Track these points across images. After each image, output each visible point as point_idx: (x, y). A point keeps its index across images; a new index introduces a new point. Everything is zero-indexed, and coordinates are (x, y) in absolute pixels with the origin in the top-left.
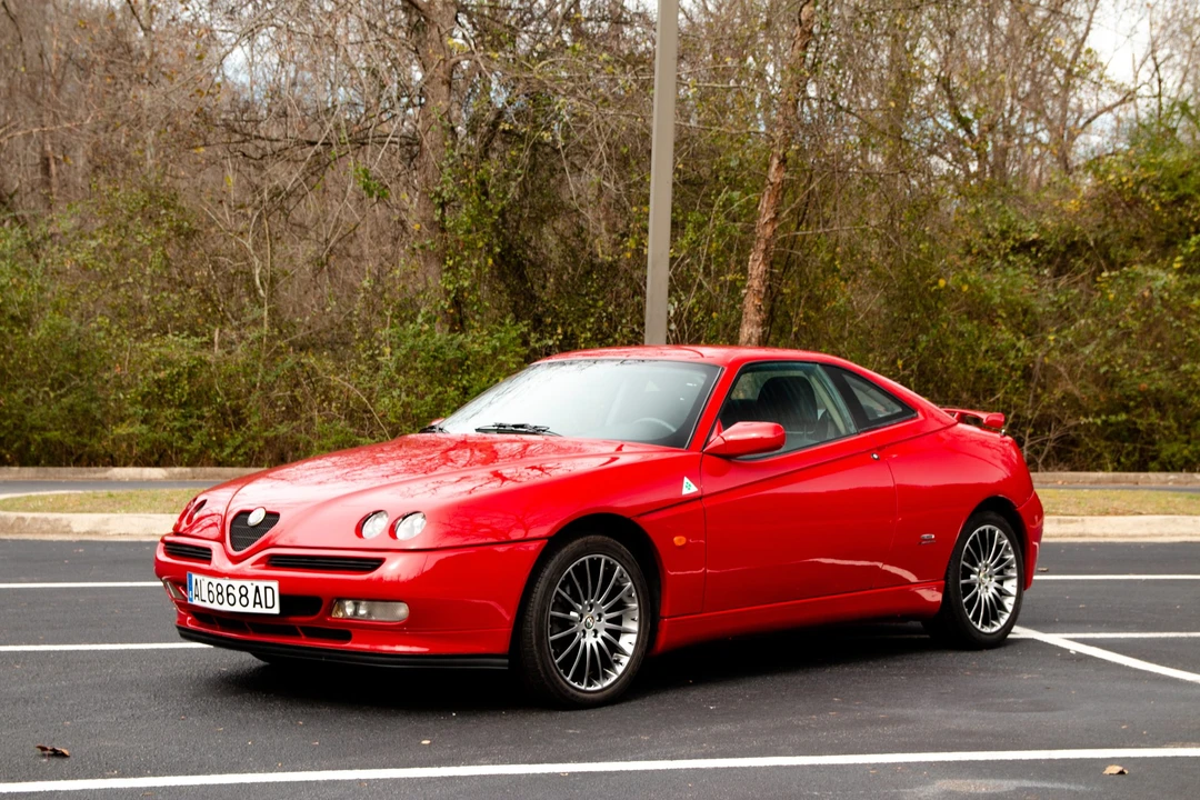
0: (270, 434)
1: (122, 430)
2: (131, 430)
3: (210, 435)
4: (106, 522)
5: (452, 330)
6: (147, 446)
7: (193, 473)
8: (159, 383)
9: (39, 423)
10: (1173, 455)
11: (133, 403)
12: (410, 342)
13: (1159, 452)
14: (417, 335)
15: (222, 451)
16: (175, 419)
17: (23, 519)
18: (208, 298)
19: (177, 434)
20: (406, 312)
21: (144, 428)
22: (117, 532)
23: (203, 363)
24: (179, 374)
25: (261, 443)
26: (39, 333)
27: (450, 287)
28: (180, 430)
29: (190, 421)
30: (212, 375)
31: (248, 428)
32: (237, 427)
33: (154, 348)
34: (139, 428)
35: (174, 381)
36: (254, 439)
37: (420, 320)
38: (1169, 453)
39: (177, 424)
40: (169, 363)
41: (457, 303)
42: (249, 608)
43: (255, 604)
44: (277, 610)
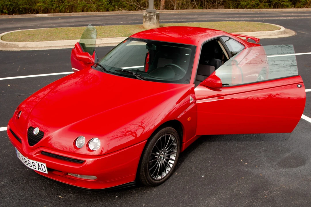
0: (69, 4)
1: (38, 4)
2: (40, 5)
3: (57, 5)
4: (27, 44)
6: (44, 8)
7: (53, 14)
10: (243, 4)
13: (240, 4)
15: (60, 8)
16: (49, 2)
17: (7, 44)
19: (50, 5)
21: (43, 4)
22: (29, 47)
25: (67, 6)
28: (51, 4)
29: (52, 2)
31: (65, 3)
32: (62, 3)
34: (42, 4)
36: (66, 5)
38: (242, 4)
39: (50, 3)
42: (37, 169)
43: (39, 169)
44: (47, 172)
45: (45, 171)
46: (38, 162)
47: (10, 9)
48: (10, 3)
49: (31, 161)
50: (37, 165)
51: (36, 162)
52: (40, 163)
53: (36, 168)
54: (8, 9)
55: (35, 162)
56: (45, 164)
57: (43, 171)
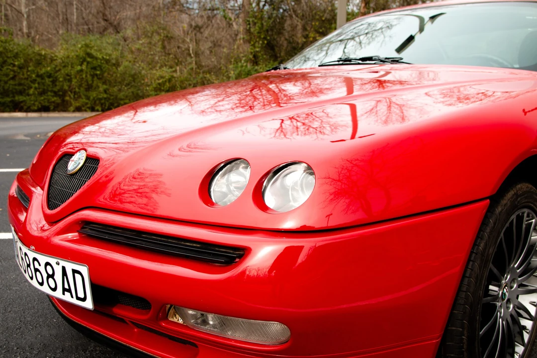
5: (253, 65)
8: (159, 84)
9: (122, 97)
11: (151, 91)
12: (240, 69)
14: (242, 66)
18: (176, 58)
20: (238, 60)
23: (173, 77)
24: (166, 81)
26: (121, 69)
27: (252, 51)
30: (176, 81)
33: (157, 73)
35: (164, 83)
37: (243, 62)
40: (162, 77)
41: (254, 56)
42: (58, 294)
43: (64, 290)
44: (89, 304)
45: (84, 299)
46: (63, 263)
47: (105, 106)
48: (105, 96)
49: (43, 259)
50: (58, 276)
51: (58, 264)
52: (70, 266)
53: (54, 290)
54: (102, 104)
55: (53, 261)
56: (84, 270)
57: (78, 298)
